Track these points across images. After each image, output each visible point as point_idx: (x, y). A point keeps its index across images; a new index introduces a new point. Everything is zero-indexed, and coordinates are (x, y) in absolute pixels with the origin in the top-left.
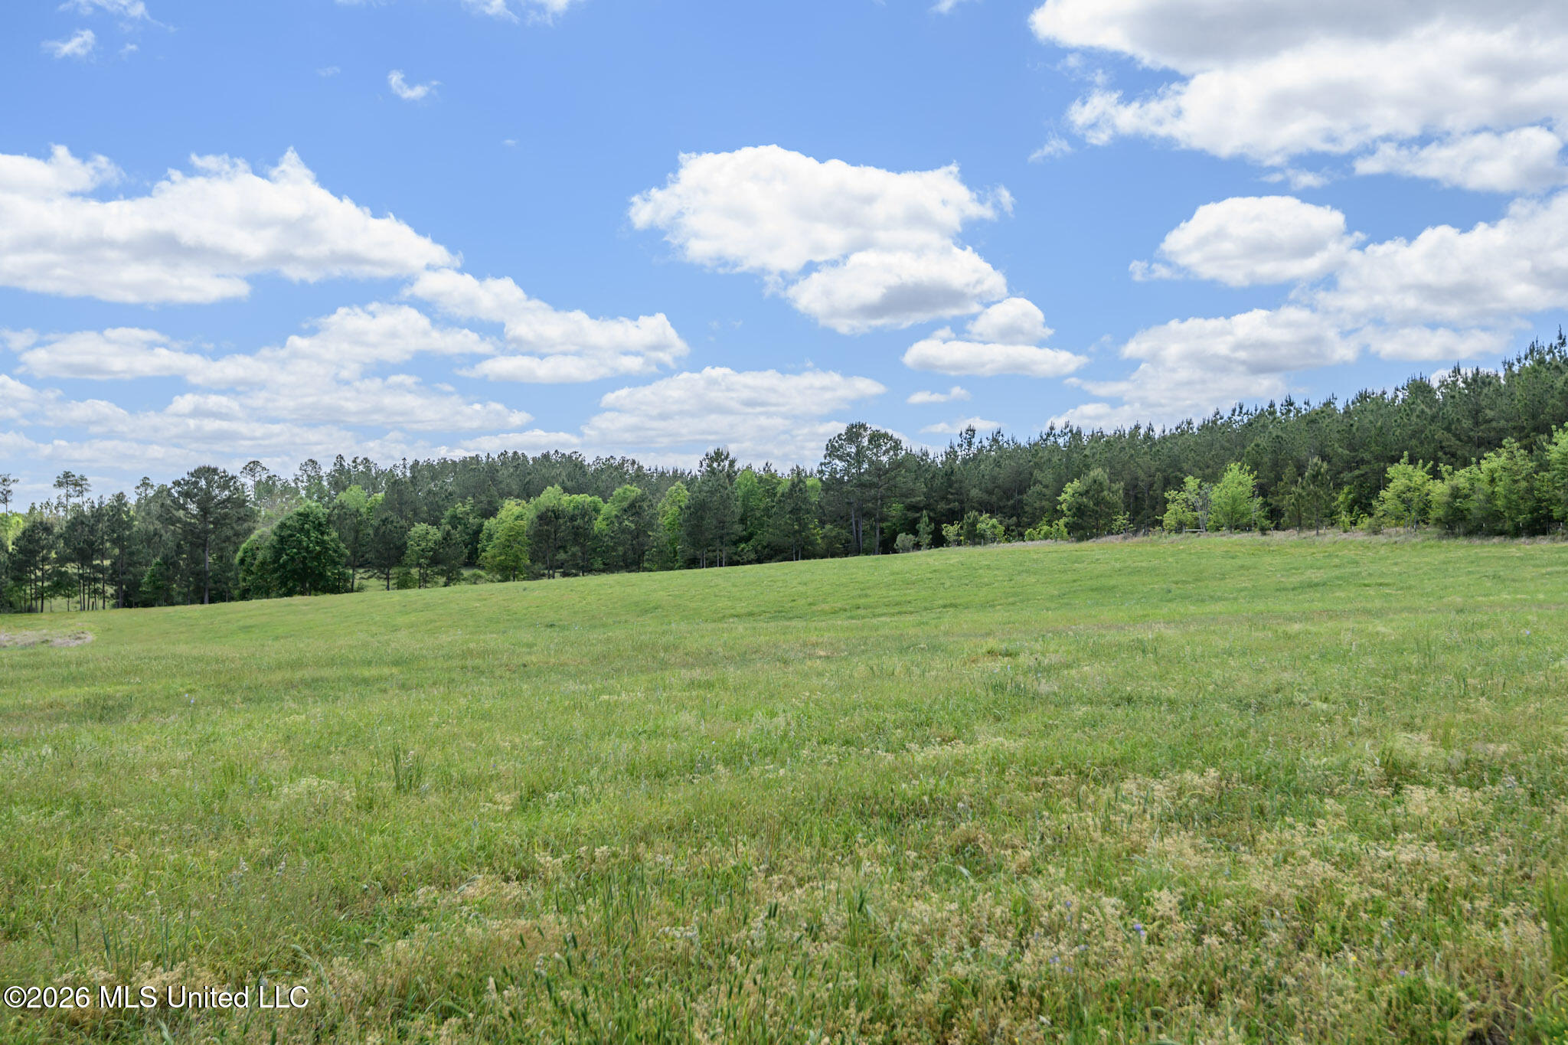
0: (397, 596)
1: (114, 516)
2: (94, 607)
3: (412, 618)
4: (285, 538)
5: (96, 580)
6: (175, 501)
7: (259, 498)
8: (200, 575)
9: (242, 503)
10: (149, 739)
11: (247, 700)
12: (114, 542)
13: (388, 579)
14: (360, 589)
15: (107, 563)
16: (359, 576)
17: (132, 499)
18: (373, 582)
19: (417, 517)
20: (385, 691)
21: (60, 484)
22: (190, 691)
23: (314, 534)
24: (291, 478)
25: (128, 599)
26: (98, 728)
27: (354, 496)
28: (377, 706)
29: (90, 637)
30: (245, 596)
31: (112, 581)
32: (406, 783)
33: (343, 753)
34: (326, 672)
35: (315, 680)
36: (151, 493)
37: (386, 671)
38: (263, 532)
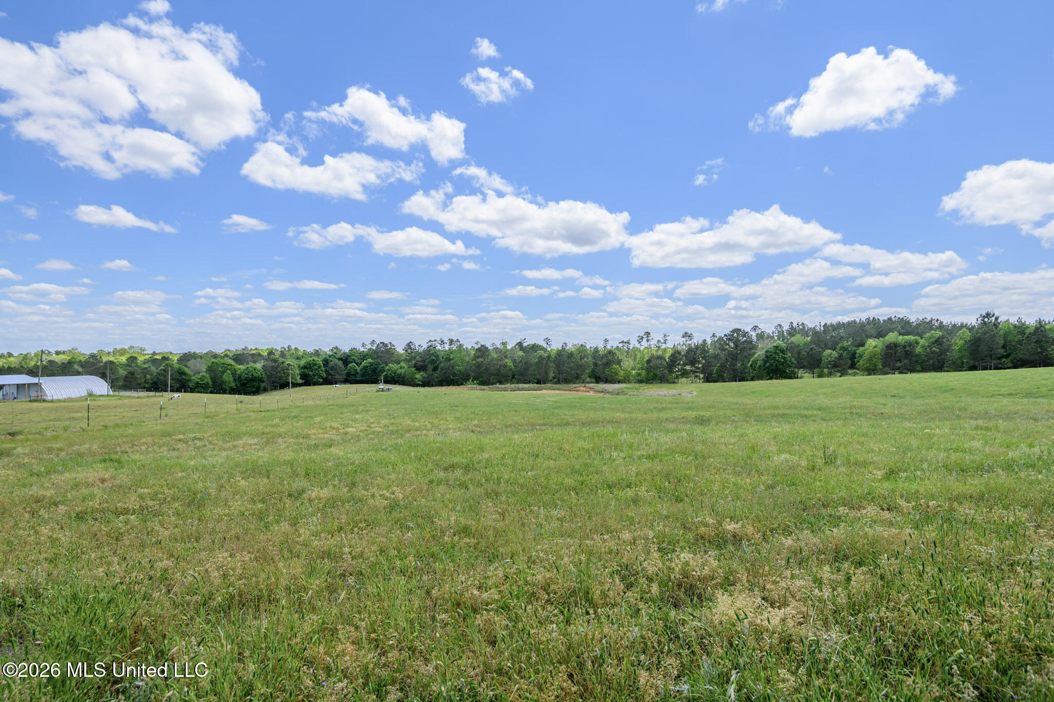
0: (818, 381)
1: (702, 348)
2: (696, 382)
3: (825, 390)
4: (768, 356)
5: (697, 372)
6: (725, 342)
7: (758, 340)
8: (735, 370)
9: (751, 342)
10: (720, 433)
11: (755, 420)
12: (703, 358)
13: (813, 373)
14: (801, 378)
15: (700, 366)
16: (800, 372)
17: (709, 342)
18: (807, 374)
19: (826, 347)
20: (815, 421)
21: (683, 337)
22: (734, 416)
23: (781, 355)
24: (771, 332)
25: (708, 380)
26: (701, 427)
27: (798, 339)
28: (812, 427)
29: (695, 393)
30: (752, 379)
31: (702, 372)
32: (829, 461)
33: (799, 445)
34: (788, 412)
35: (784, 414)
36: (716, 339)
37: (815, 412)
38: (760, 354)
